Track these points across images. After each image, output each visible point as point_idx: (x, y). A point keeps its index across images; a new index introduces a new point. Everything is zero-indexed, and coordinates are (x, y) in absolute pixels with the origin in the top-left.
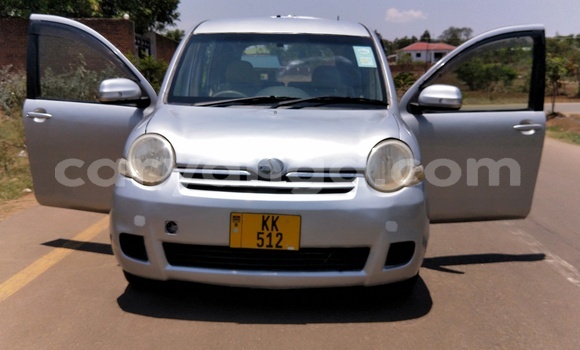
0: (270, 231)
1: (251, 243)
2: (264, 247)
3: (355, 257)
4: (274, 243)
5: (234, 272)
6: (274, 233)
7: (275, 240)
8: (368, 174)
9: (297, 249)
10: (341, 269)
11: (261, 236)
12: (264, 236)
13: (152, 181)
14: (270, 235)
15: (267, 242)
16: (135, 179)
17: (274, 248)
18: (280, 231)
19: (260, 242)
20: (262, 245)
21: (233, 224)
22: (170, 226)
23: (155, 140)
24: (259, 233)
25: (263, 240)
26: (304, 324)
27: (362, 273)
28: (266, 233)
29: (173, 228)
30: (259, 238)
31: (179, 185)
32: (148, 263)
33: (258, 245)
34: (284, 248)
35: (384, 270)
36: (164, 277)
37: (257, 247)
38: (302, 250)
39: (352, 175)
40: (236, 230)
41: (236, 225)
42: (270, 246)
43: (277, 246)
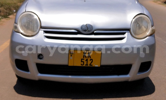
0: (87, 58)
1: (78, 64)
2: (84, 65)
3: (125, 69)
4: (89, 64)
5: (70, 77)
6: (89, 59)
7: (89, 62)
8: (132, 31)
9: (99, 66)
10: (118, 74)
11: (83, 60)
12: (84, 61)
13: (30, 35)
14: (87, 60)
15: (85, 63)
16: (21, 33)
17: (89, 66)
18: (91, 58)
19: (82, 63)
20: (83, 64)
21: (70, 55)
22: (40, 56)
23: (30, 15)
24: (82, 59)
25: (83, 62)
26: (102, 99)
27: (128, 76)
28: (85, 59)
29: (41, 57)
30: (82, 62)
31: (43, 37)
32: (29, 73)
33: (81, 64)
34: (93, 66)
35: (138, 74)
36: (37, 79)
37: (81, 66)
38: (102, 66)
39: (124, 31)
40: (71, 58)
41: (71, 56)
42: (87, 65)
43: (90, 65)
